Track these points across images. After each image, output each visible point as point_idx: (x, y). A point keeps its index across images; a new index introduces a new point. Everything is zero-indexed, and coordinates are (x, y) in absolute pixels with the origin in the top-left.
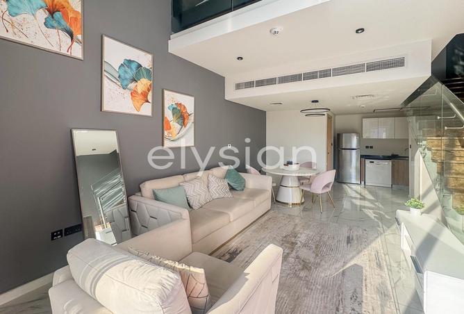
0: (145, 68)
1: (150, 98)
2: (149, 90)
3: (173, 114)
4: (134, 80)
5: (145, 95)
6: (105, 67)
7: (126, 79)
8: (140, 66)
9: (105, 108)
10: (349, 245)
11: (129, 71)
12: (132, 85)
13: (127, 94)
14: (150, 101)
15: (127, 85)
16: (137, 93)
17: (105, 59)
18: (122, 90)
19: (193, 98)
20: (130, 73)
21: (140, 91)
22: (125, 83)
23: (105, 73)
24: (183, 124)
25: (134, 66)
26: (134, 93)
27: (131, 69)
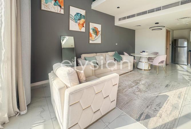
0: (83, 15)
1: (84, 25)
2: (84, 23)
3: (93, 31)
4: (79, 20)
5: (83, 25)
6: (70, 16)
7: (77, 19)
8: (81, 15)
9: (70, 29)
10: (166, 87)
11: (77, 16)
12: (79, 21)
13: (77, 24)
14: (85, 26)
15: (77, 21)
16: (80, 24)
17: (70, 13)
18: (75, 23)
19: (101, 25)
20: (78, 17)
21: (81, 23)
22: (76, 21)
23: (70, 18)
24: (97, 35)
25: (79, 15)
26: (79, 24)
27: (78, 16)
